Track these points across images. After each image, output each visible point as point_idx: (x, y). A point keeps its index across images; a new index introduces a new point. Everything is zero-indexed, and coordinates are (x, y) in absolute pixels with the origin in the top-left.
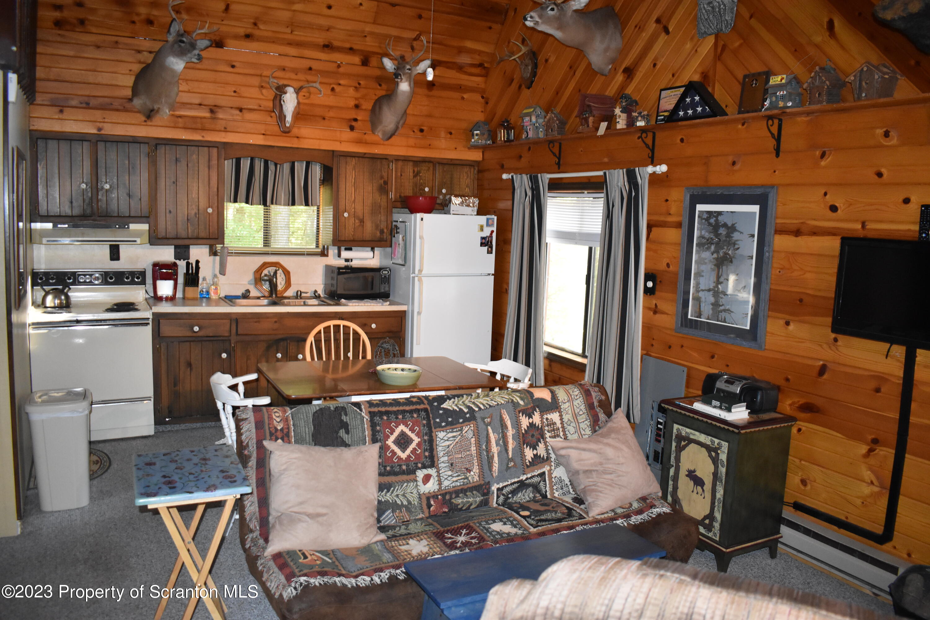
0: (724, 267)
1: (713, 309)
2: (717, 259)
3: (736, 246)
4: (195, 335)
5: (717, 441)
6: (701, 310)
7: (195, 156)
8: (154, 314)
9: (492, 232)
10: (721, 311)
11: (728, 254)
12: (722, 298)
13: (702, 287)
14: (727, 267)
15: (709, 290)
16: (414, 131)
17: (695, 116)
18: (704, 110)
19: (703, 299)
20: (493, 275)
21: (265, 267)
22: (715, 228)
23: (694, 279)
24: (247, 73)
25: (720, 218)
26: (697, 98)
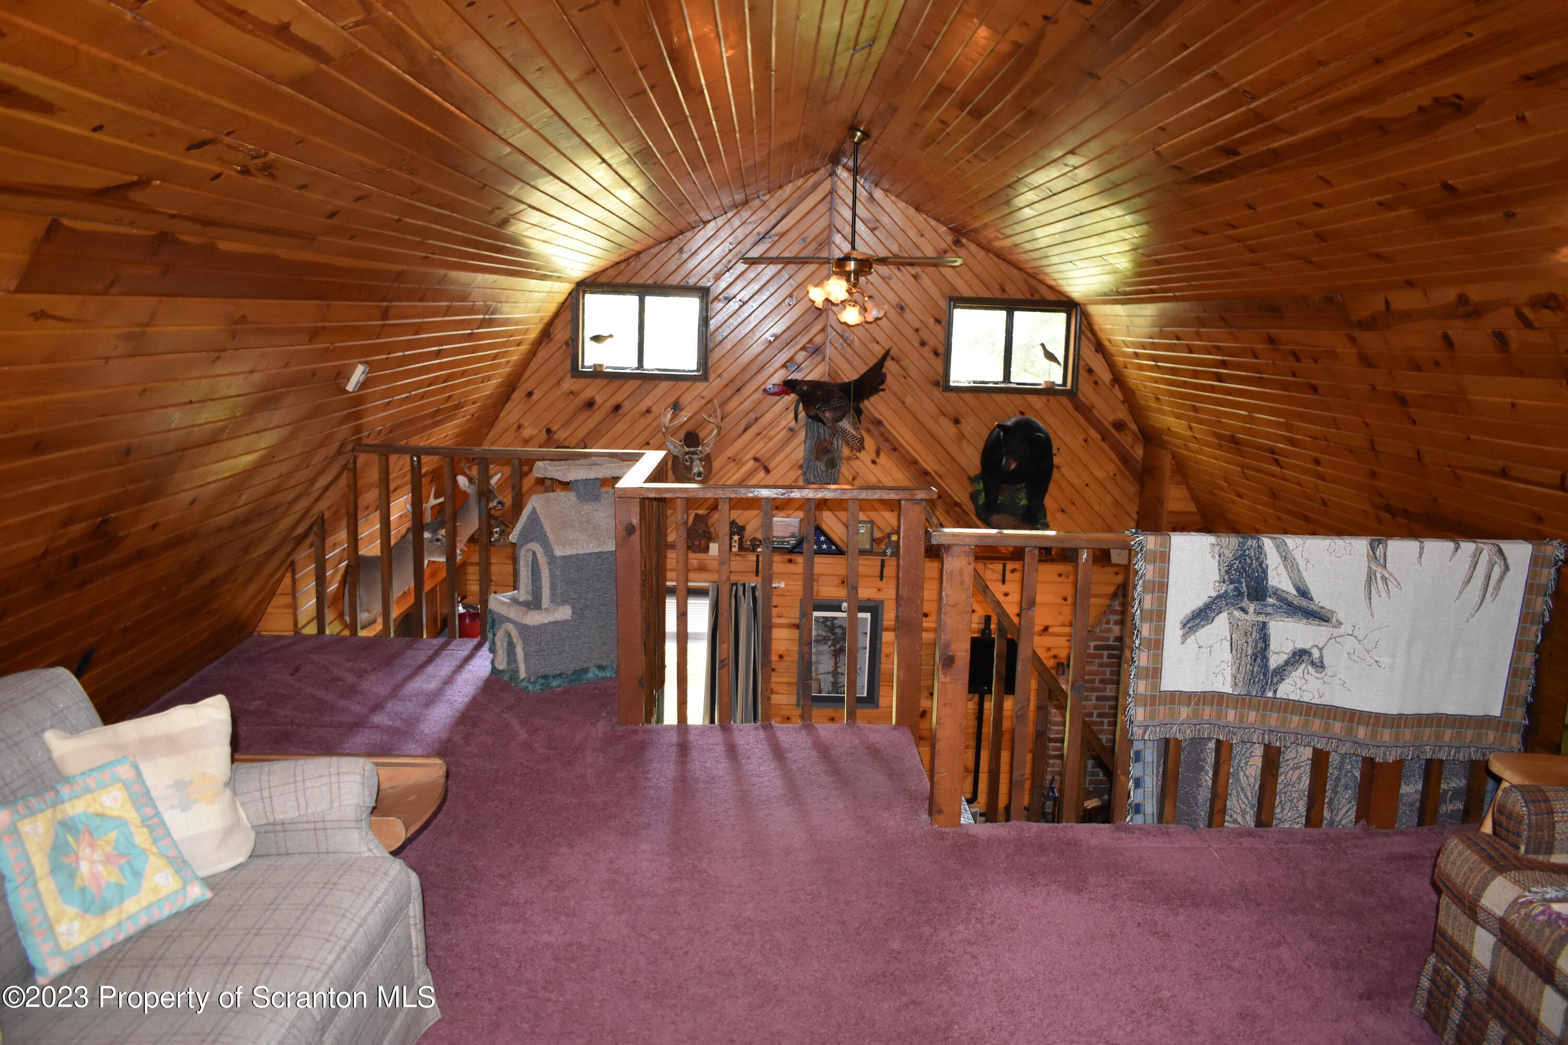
0: (841, 656)
1: (831, 686)
2: (834, 651)
3: (851, 641)
10: (841, 687)
11: (845, 647)
12: (840, 677)
13: (821, 671)
14: (844, 655)
15: (828, 673)
17: (822, 551)
18: (829, 548)
19: (823, 680)
22: (832, 629)
23: (815, 667)
25: (833, 622)
26: (823, 538)
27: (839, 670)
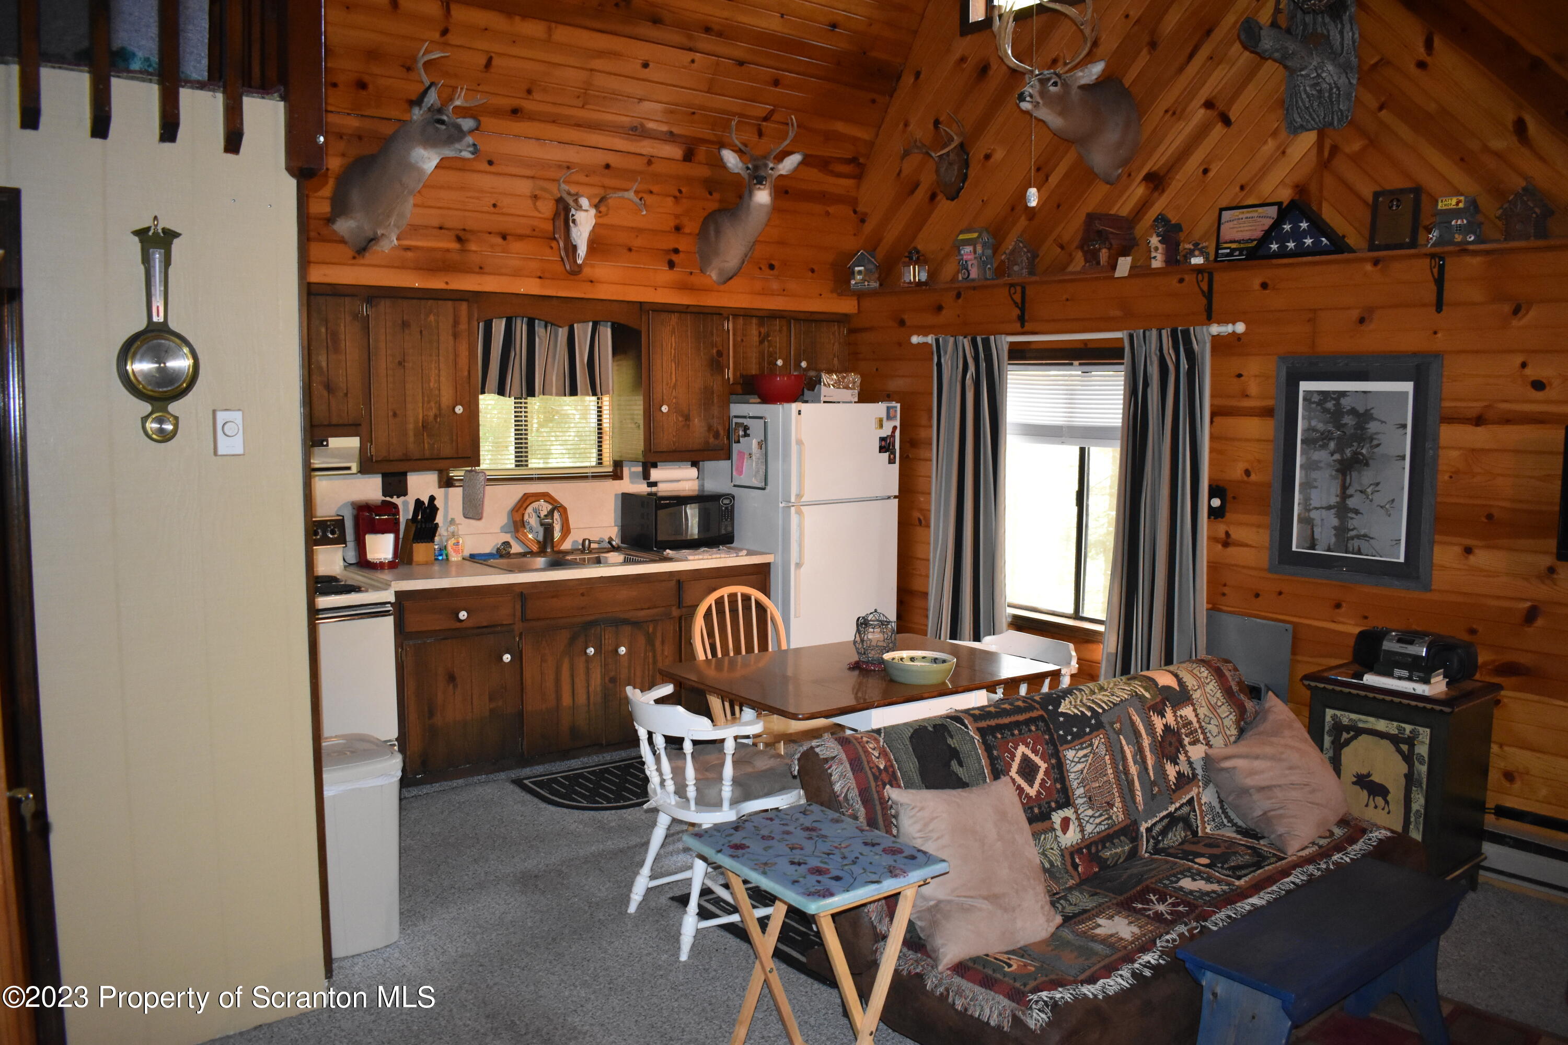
0: (1354, 474)
1: (1335, 535)
2: (1340, 462)
3: (1375, 442)
4: (458, 625)
5: (1408, 728)
6: (1316, 537)
7: (432, 318)
8: (398, 594)
9: (895, 428)
10: (1352, 538)
11: (1362, 454)
12: (1352, 518)
13: (1315, 503)
14: (1359, 472)
15: (1329, 508)
16: (760, 269)
17: (1301, 252)
18: (1317, 243)
19: (1317, 521)
20: (895, 497)
21: (528, 502)
22: (1336, 416)
23: (1300, 492)
24: (513, 173)
25: (1343, 401)
26: (1304, 225)
27: (1351, 503)
